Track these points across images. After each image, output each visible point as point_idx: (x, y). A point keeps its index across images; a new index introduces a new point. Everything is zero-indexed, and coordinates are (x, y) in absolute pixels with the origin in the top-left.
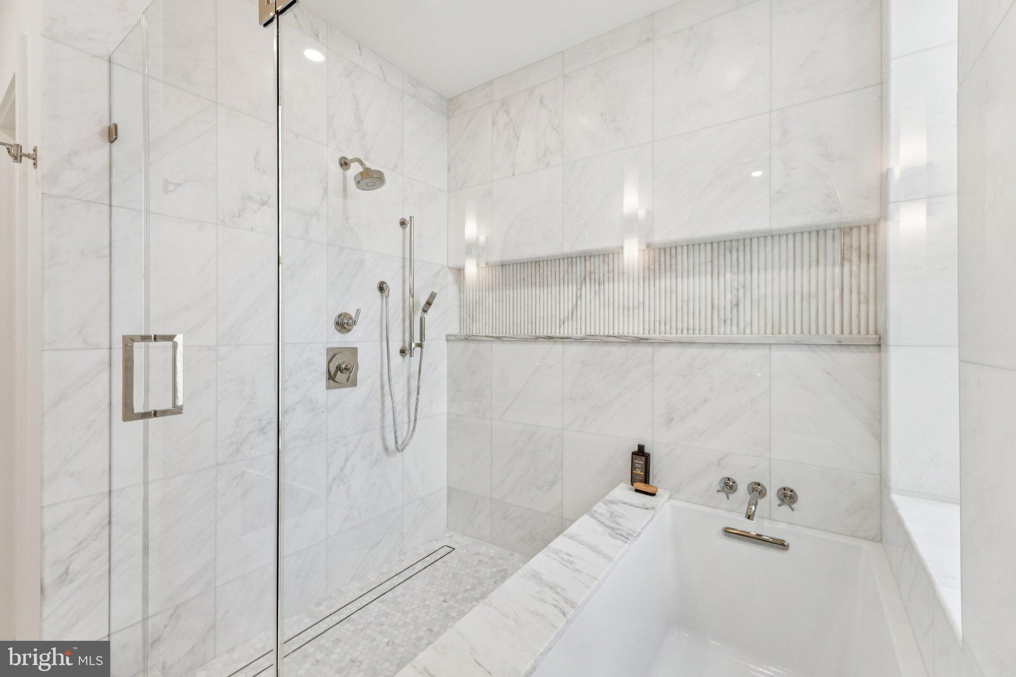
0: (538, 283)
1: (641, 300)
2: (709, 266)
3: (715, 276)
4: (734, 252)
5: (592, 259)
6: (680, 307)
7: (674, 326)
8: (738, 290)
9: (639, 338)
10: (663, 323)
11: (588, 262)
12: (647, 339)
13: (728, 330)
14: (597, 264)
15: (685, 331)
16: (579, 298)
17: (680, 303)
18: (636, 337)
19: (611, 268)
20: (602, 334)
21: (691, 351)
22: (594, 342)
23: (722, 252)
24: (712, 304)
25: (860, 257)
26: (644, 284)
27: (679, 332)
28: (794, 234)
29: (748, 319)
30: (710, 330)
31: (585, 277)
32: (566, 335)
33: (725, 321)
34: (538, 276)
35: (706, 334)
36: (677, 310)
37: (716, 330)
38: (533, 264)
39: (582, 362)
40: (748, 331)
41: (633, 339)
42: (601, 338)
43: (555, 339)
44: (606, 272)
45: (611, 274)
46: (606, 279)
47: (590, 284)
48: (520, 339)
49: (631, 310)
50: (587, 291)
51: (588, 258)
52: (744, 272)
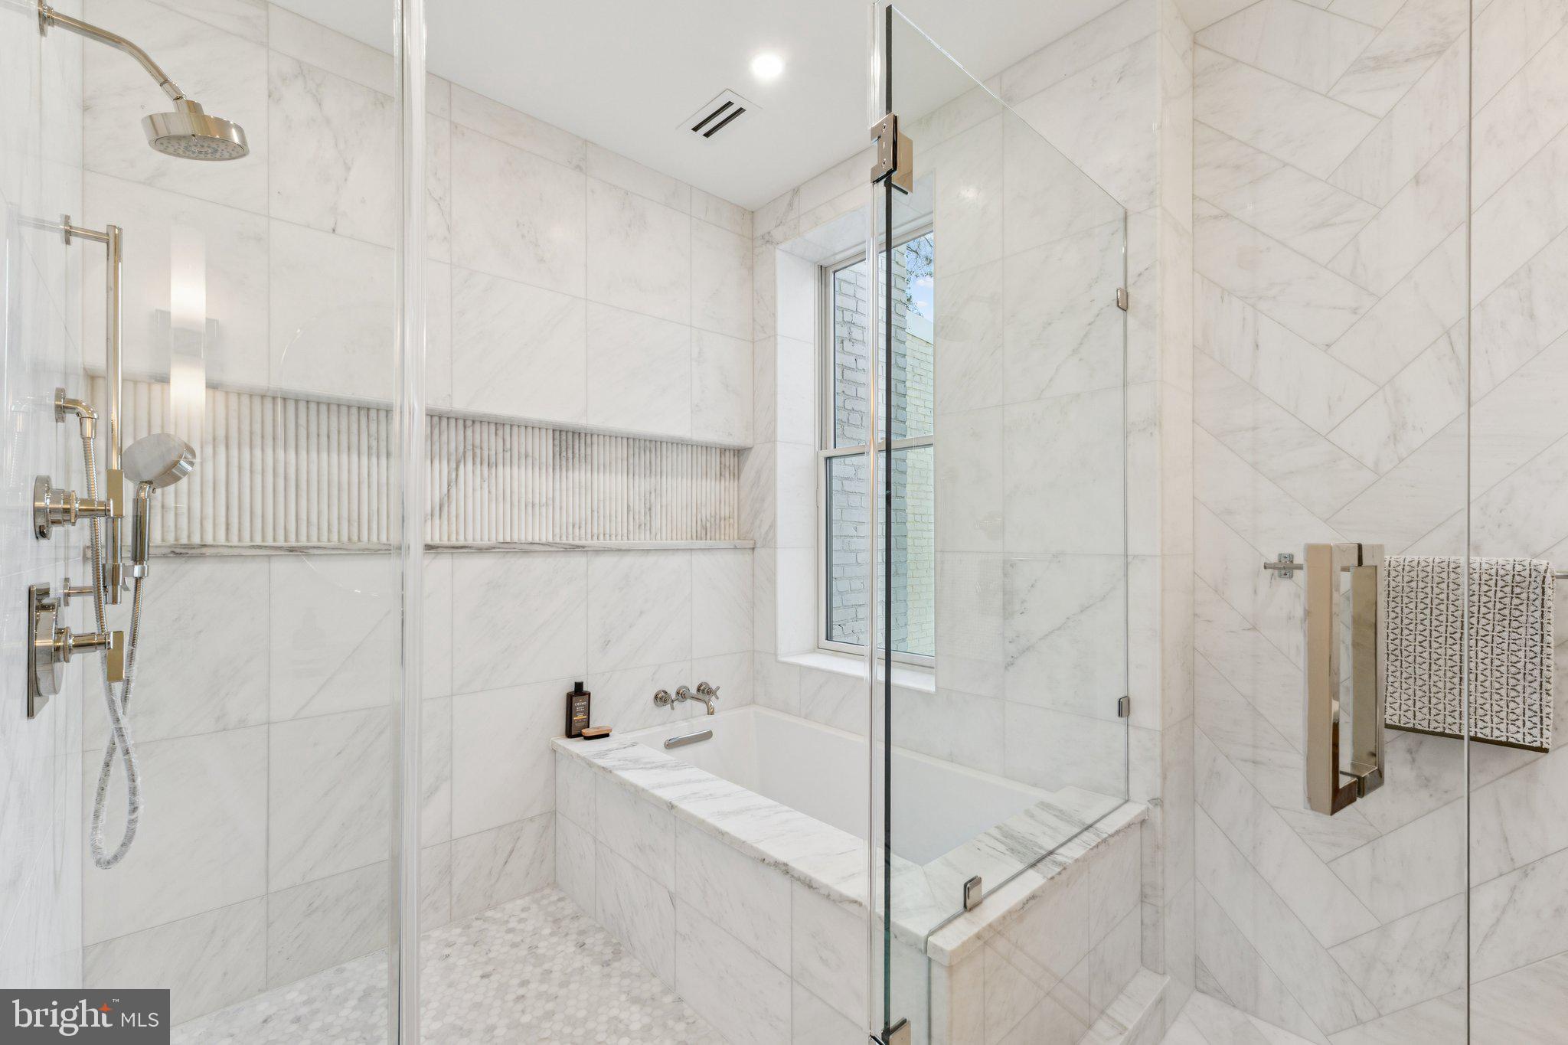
0: (364, 448)
1: (551, 495)
2: (625, 463)
3: (631, 475)
4: (648, 453)
5: (477, 426)
6: (595, 508)
7: (589, 531)
8: (650, 493)
9: (573, 545)
10: (577, 526)
11: (469, 432)
12: (583, 547)
13: (642, 537)
14: (485, 435)
15: (601, 537)
16: (453, 484)
17: (595, 502)
18: (570, 545)
19: (508, 446)
20: (523, 539)
21: (628, 560)
22: (508, 552)
23: (637, 450)
24: (628, 506)
25: (730, 473)
26: (554, 475)
27: (595, 537)
28: (707, 448)
29: (658, 526)
30: (626, 535)
31: (465, 452)
32: (462, 542)
33: (640, 526)
34: (364, 436)
35: (622, 540)
36: (592, 511)
37: (631, 537)
38: (354, 411)
39: (488, 583)
40: (658, 537)
41: (565, 546)
42: (523, 546)
43: (440, 550)
44: (500, 449)
45: (508, 455)
46: (500, 460)
47: (474, 464)
48: (359, 550)
49: (537, 508)
50: (469, 472)
51: (469, 423)
52: (656, 475)
